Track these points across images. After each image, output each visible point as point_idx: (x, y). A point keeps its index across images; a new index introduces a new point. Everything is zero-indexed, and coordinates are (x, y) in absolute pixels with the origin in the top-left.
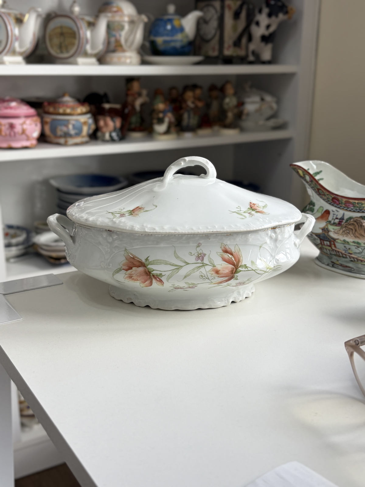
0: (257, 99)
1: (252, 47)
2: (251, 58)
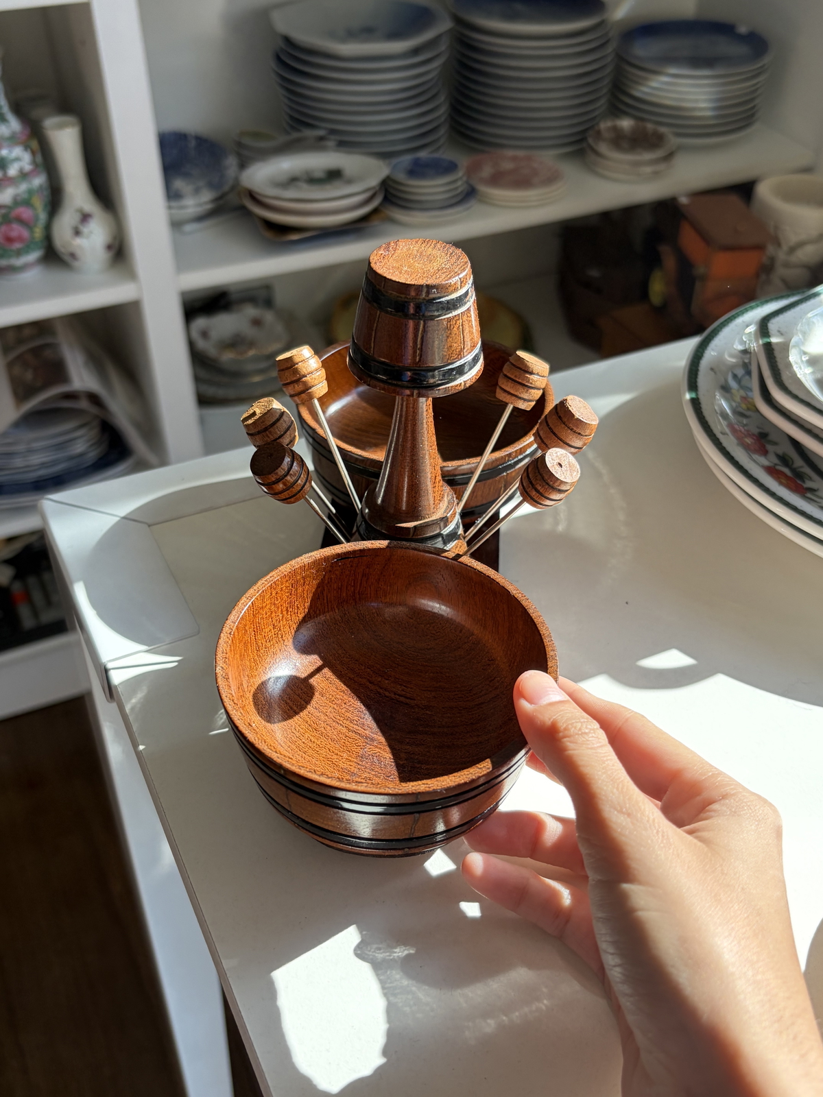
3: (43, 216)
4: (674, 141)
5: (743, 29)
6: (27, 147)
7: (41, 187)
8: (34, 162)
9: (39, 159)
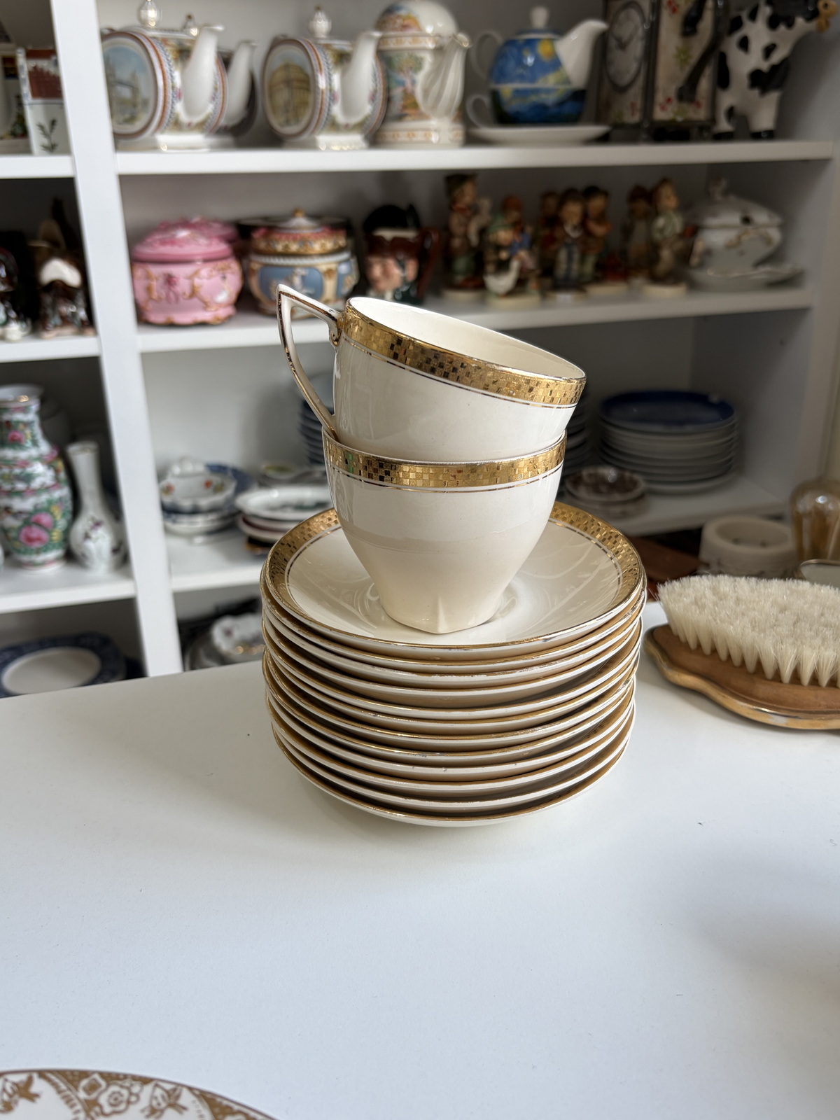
0: (734, 218)
1: (727, 99)
2: (724, 125)
3: (62, 523)
4: (643, 486)
5: (714, 399)
6: (50, 465)
7: (61, 499)
8: (57, 478)
9: (63, 475)
